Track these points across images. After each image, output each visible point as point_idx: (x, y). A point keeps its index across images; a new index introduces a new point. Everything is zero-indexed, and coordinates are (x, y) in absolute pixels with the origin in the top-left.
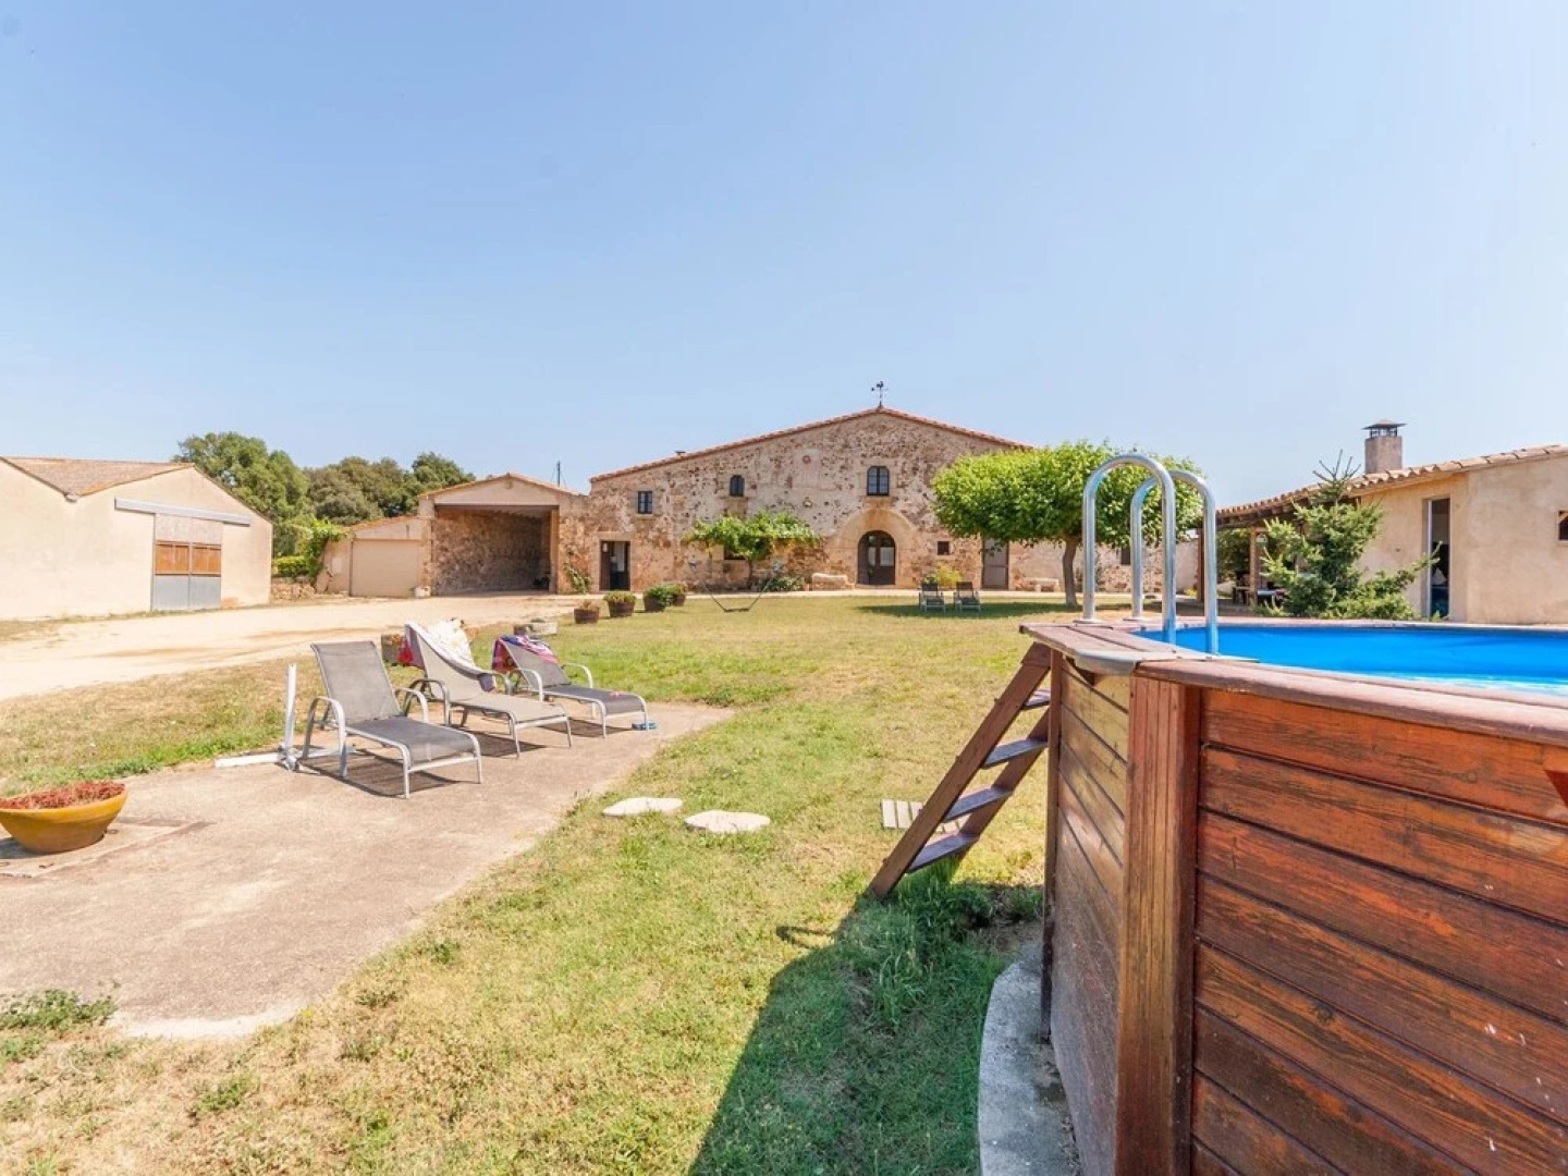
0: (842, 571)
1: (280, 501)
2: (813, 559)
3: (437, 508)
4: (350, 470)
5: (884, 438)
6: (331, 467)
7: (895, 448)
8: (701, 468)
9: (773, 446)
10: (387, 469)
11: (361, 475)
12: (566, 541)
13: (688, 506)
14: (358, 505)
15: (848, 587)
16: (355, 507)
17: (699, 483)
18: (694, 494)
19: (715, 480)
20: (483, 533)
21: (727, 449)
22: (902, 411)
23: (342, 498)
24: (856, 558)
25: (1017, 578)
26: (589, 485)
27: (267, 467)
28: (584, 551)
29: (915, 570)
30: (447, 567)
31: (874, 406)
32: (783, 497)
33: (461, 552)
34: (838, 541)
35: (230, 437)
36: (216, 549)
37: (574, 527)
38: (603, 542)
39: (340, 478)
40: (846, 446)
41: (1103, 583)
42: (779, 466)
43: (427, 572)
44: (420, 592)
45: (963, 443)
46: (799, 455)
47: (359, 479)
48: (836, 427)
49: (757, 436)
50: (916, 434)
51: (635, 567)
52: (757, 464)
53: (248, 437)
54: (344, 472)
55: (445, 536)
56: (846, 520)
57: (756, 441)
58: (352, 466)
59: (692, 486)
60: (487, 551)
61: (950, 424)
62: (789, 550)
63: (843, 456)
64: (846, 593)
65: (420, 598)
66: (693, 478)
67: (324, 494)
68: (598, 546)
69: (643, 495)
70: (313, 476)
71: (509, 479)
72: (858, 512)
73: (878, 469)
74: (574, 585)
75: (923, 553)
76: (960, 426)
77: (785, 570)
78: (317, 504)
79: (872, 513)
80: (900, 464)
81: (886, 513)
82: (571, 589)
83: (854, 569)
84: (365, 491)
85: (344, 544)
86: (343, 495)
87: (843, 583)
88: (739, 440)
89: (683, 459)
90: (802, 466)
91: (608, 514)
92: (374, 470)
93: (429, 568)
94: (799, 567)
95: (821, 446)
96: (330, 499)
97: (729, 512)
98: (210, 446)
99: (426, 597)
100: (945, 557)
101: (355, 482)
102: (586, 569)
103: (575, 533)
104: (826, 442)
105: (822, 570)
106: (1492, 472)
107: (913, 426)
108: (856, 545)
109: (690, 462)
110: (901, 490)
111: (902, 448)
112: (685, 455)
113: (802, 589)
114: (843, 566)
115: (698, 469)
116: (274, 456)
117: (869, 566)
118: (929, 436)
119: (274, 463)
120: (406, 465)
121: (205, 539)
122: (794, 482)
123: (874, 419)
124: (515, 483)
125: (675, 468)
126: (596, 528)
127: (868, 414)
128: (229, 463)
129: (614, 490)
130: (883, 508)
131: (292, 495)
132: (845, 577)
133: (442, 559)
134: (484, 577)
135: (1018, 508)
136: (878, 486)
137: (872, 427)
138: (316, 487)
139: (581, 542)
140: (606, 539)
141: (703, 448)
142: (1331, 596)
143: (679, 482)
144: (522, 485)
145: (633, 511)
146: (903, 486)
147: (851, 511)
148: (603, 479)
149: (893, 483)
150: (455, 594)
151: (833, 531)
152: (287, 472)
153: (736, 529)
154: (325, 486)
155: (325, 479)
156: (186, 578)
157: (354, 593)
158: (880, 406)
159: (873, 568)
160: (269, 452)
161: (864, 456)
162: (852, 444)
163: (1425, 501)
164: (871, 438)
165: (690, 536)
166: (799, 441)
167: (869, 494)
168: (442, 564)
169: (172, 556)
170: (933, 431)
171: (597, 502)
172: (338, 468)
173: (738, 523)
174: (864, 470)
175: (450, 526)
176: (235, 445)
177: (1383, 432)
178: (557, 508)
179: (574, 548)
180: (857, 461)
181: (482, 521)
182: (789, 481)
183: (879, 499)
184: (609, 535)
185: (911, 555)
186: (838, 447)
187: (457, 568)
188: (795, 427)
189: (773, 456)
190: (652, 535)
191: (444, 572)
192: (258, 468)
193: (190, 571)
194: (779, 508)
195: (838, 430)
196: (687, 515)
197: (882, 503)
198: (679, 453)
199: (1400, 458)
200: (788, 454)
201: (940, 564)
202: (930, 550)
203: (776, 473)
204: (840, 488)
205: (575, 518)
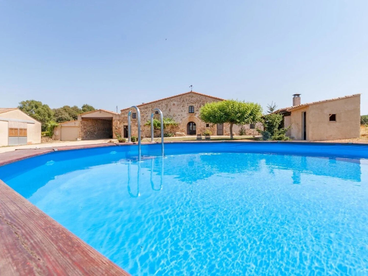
0: (183, 132)
1: (46, 117)
2: (176, 129)
3: (82, 118)
4: (65, 109)
5: (193, 99)
6: (61, 108)
7: (195, 101)
8: (148, 107)
9: (165, 101)
10: (75, 108)
11: (68, 110)
12: (115, 126)
13: (145, 116)
14: (67, 118)
15: (185, 136)
16: (66, 118)
17: (148, 111)
18: (146, 113)
19: (152, 110)
20: (95, 124)
21: (154, 102)
22: (197, 92)
23: (63, 116)
24: (186, 128)
25: (225, 132)
26: (120, 112)
27: (42, 109)
28: (119, 128)
29: (201, 131)
30: (86, 133)
31: (190, 91)
32: (168, 114)
33: (89, 129)
34: (182, 124)
35: (32, 101)
36: (26, 130)
37: (117, 122)
38: (124, 126)
39: (63, 111)
40: (183, 101)
41: (246, 133)
42: (167, 106)
43: (80, 134)
44: (78, 139)
45: (212, 100)
46: (172, 103)
47: (68, 111)
48: (181, 96)
49: (162, 99)
50: (200, 98)
51: (132, 132)
52: (162, 106)
53: (37, 101)
54: (64, 109)
55: (85, 125)
56: (184, 119)
57: (161, 100)
58: (66, 108)
59: (146, 112)
60: (97, 129)
61: (208, 95)
62: (170, 127)
63: (183, 103)
64: (184, 137)
65: (79, 141)
66: (146, 110)
67: (59, 115)
68: (123, 127)
69: (134, 114)
70: (55, 110)
71: (100, 111)
72: (186, 117)
73: (191, 106)
74: (117, 137)
75: (203, 127)
76: (211, 96)
77: (169, 132)
78: (57, 118)
79: (190, 117)
80: (197, 105)
81: (193, 117)
82: (116, 138)
83: (186, 131)
84: (69, 114)
85: (59, 128)
86: (63, 115)
87: (183, 134)
88: (157, 100)
89: (144, 105)
90: (173, 106)
91: (125, 119)
92: (72, 109)
93: (81, 133)
94: (173, 131)
95: (178, 101)
96: (60, 116)
97: (155, 118)
98: (27, 103)
99: (80, 140)
100: (208, 128)
101: (67, 112)
102: (120, 133)
103: (117, 124)
104: (179, 100)
105: (178, 132)
106: (314, 105)
107: (199, 96)
108: (186, 125)
109: (145, 106)
110: (197, 112)
111: (197, 101)
112: (144, 104)
113: (173, 136)
114: (183, 130)
115: (147, 107)
116: (44, 106)
117: (190, 130)
118: (204, 98)
119: (44, 107)
120: (80, 107)
121: (22, 127)
122: (171, 110)
123: (190, 94)
124: (102, 112)
125: (142, 107)
126: (122, 122)
127: (189, 93)
128: (32, 108)
129: (127, 113)
130: (193, 116)
131: (49, 116)
132: (184, 133)
133: (84, 131)
134: (96, 135)
135: (216, 115)
136: (191, 111)
137: (190, 96)
138: (56, 113)
139: (119, 126)
140: (125, 125)
141: (148, 102)
142: (269, 135)
143: (143, 110)
144: (104, 112)
145: (132, 118)
146: (197, 111)
147: (185, 117)
148: (124, 110)
149: (195, 110)
150: (88, 140)
151: (181, 122)
152: (47, 110)
153: (156, 122)
154: (59, 113)
155: (59, 111)
156: (17, 137)
157: (62, 140)
158: (192, 91)
159: (191, 131)
160: (43, 104)
161: (188, 103)
162: (185, 101)
163: (302, 112)
164: (189, 99)
165: (145, 124)
166: (172, 100)
167: (189, 113)
168: (84, 132)
169: (13, 132)
170: (205, 97)
171: (122, 116)
172: (62, 108)
173: (157, 121)
174: (188, 107)
175: (86, 123)
176: (34, 103)
177: (296, 96)
178: (112, 117)
179: (117, 128)
180: (186, 105)
181: (95, 121)
182: (170, 110)
183: (192, 114)
184: (126, 124)
185: (200, 127)
186: (182, 101)
187: (88, 133)
188: (171, 96)
189: (166, 104)
190: (136, 124)
191: (85, 134)
192: (40, 109)
193: (18, 135)
194: (167, 116)
195: (181, 97)
196: (145, 119)
197: (192, 115)
198: (143, 103)
199: (300, 102)
200: (169, 103)
201: (207, 129)
202: (204, 126)
203: (166, 108)
204: (182, 111)
205: (117, 120)
